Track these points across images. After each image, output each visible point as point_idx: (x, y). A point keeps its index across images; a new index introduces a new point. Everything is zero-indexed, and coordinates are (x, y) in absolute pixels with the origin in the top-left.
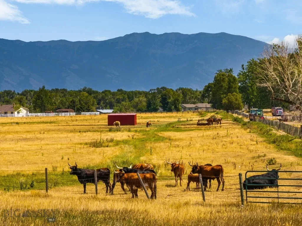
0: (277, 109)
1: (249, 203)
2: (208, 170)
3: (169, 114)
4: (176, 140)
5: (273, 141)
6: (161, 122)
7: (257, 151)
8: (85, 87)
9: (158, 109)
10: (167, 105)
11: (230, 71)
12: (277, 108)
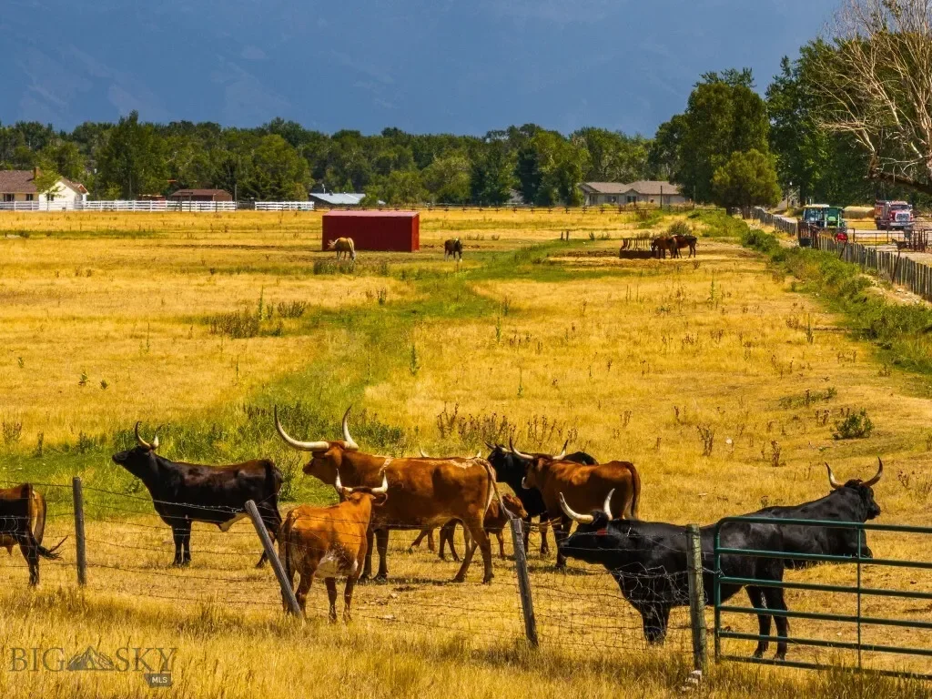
0: (894, 208)
1: (730, 664)
2: (575, 481)
3: (541, 214)
4: (530, 313)
5: (869, 327)
6: (505, 241)
7: (805, 372)
8: (278, 119)
9: (508, 197)
10: (538, 184)
11: (742, 77)
12: (893, 203)
